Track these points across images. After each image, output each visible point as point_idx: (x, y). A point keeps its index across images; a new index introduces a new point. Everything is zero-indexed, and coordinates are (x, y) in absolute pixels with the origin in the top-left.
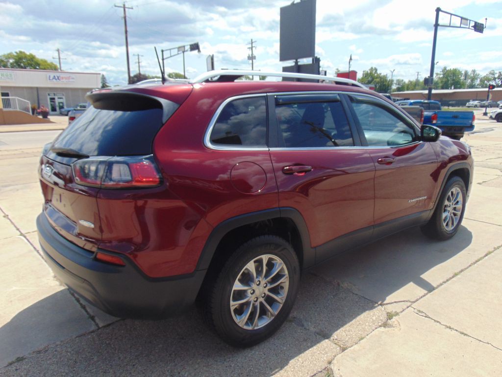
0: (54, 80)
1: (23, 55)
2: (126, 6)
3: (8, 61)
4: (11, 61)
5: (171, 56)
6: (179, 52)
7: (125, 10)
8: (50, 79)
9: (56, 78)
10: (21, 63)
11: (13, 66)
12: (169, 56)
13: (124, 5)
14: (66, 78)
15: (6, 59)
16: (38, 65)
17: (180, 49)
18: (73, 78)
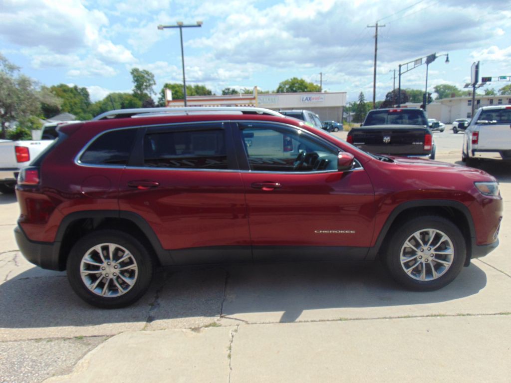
0: (306, 101)
1: (296, 81)
2: (379, 25)
3: (285, 87)
4: (287, 87)
5: (408, 71)
6: (416, 66)
7: (377, 29)
8: (303, 100)
9: (308, 99)
10: (293, 87)
11: (288, 91)
12: (406, 70)
13: (377, 25)
14: (316, 99)
15: (284, 85)
16: (306, 88)
17: (417, 62)
18: (322, 98)
